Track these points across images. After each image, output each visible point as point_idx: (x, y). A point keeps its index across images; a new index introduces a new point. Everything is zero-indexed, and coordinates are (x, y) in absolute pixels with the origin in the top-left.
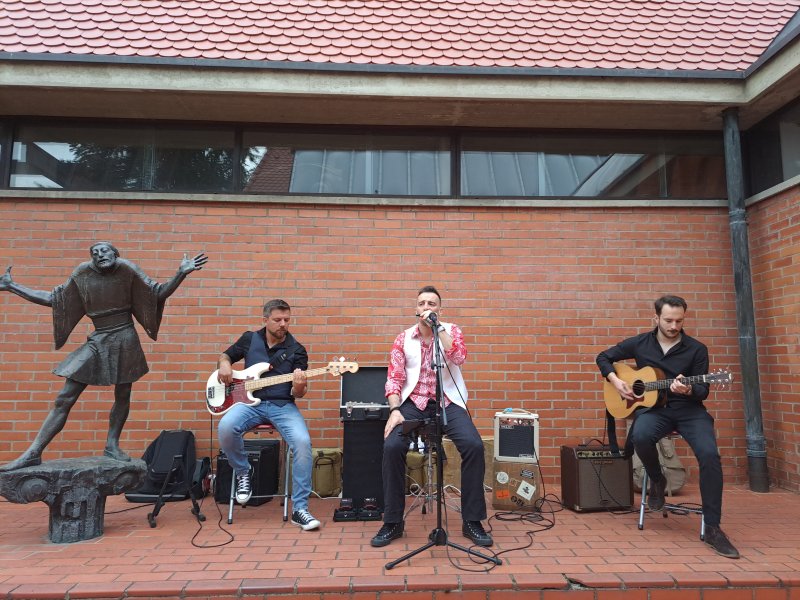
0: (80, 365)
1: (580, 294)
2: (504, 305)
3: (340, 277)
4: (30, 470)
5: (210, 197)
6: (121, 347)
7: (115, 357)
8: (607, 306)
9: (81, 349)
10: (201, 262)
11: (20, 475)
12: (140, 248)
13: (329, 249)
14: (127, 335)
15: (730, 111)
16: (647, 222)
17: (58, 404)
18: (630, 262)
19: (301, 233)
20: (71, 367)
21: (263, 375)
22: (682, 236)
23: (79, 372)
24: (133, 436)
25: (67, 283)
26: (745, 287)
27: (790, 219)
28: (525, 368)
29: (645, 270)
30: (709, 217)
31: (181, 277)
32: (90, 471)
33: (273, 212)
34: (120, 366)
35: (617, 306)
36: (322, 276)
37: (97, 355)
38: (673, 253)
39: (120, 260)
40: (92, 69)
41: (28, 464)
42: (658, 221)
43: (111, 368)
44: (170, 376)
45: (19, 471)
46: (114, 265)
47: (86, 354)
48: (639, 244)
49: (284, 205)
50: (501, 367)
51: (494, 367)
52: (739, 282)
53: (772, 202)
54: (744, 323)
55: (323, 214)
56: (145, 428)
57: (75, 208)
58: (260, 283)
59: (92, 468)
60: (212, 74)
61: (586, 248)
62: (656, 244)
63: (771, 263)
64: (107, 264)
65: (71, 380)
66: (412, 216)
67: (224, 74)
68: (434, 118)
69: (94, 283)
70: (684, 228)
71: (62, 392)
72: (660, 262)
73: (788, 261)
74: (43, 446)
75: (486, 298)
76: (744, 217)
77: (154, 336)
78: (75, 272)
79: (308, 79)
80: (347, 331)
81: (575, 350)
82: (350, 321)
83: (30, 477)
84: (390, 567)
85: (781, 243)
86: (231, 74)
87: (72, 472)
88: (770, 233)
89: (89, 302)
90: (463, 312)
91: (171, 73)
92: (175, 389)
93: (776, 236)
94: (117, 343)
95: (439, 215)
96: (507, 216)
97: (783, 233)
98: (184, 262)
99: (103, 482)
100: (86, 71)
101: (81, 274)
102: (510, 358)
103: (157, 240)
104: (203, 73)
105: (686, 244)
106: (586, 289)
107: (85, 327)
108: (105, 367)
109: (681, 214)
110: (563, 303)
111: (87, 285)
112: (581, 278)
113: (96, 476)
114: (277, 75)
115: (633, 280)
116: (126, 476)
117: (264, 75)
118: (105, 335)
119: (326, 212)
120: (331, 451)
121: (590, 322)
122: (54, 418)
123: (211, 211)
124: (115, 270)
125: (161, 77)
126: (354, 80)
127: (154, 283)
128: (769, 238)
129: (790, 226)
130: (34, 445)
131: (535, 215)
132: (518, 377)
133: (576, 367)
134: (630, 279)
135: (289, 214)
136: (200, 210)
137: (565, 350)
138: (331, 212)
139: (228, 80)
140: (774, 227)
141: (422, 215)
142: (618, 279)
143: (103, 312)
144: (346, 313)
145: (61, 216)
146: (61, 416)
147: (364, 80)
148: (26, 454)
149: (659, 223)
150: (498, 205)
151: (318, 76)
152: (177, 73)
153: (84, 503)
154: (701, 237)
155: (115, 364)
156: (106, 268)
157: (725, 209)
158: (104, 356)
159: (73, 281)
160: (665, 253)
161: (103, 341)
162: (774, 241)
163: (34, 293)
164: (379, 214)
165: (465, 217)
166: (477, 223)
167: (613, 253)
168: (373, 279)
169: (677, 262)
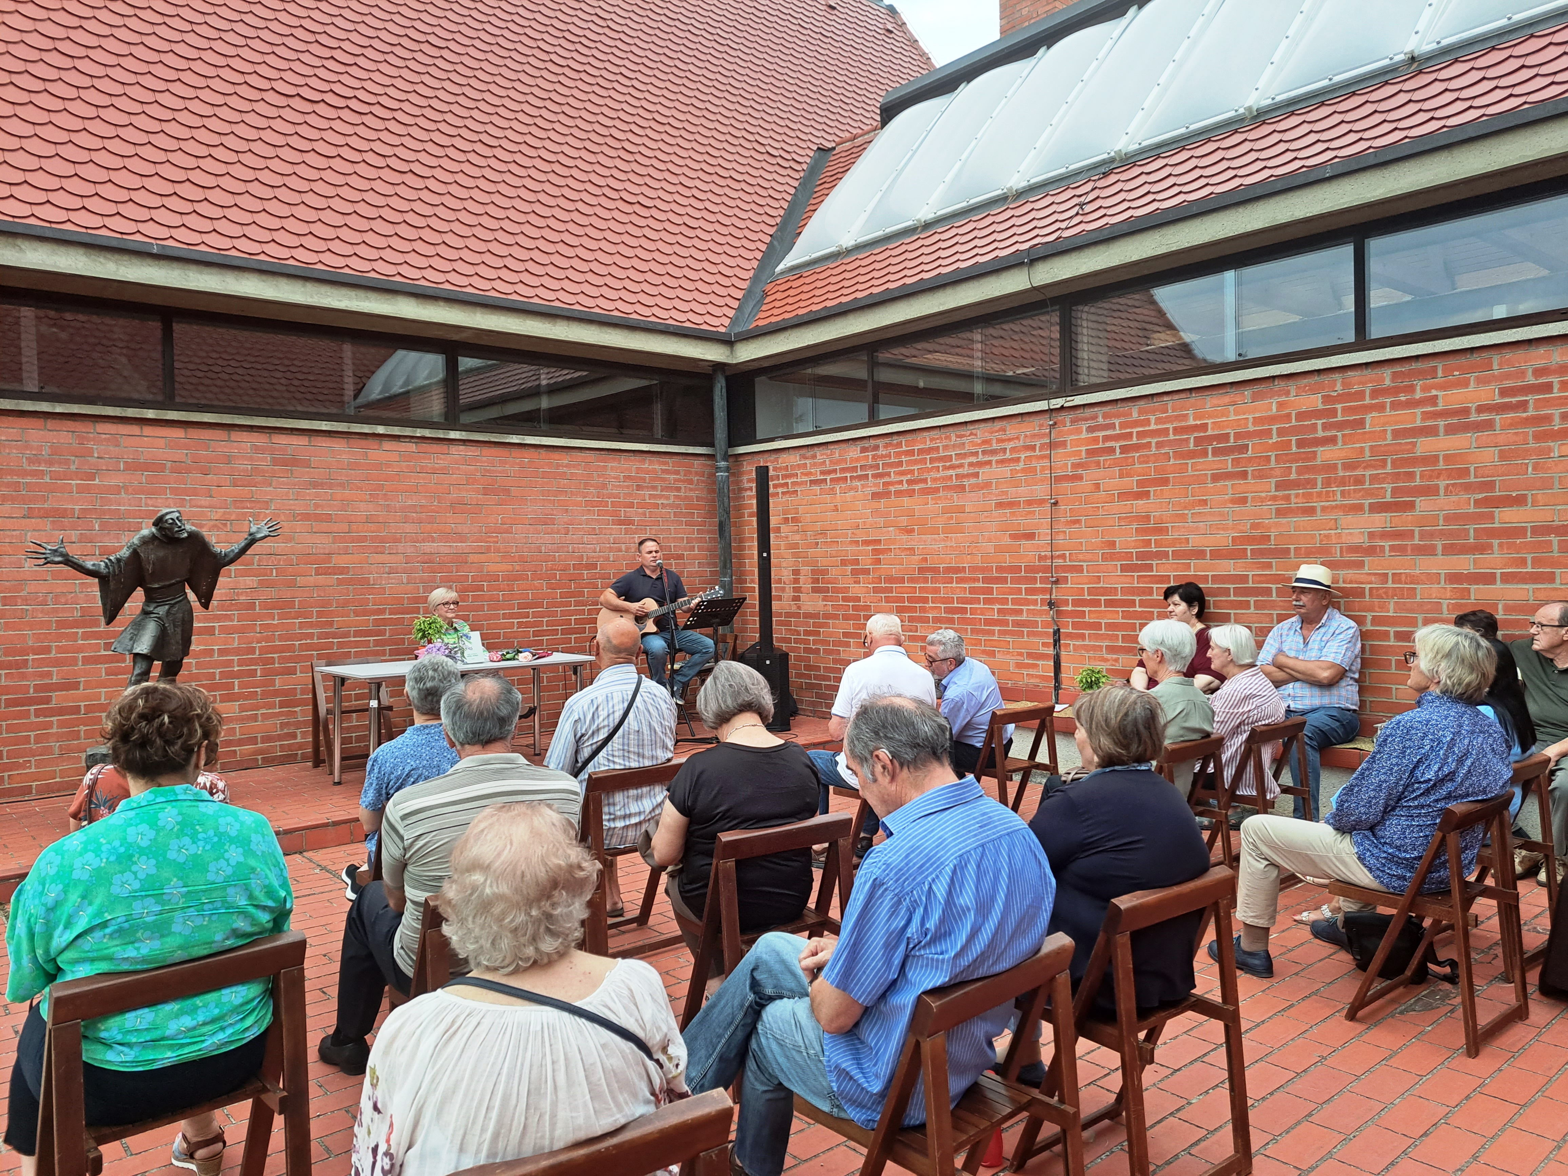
1: (586, 539)
2: (514, 550)
3: (328, 518)
8: (611, 549)
13: (315, 485)
15: (719, 366)
16: (646, 466)
18: (631, 505)
19: (275, 462)
22: (675, 480)
25: (125, 553)
26: (727, 534)
28: (535, 615)
29: (644, 514)
30: (697, 462)
31: (250, 544)
33: (236, 435)
36: (306, 517)
38: (668, 498)
48: (639, 488)
49: (251, 428)
50: (512, 616)
51: (505, 616)
52: (722, 527)
53: (749, 457)
54: (725, 566)
55: (303, 441)
61: (592, 490)
62: (654, 488)
66: (412, 448)
70: (677, 473)
72: (656, 506)
75: (496, 542)
76: (728, 469)
77: (206, 606)
78: (136, 540)
80: (340, 582)
81: (582, 594)
82: (343, 570)
89: (153, 572)
96: (515, 451)
101: (143, 543)
102: (520, 606)
105: (678, 489)
106: (592, 532)
109: (676, 459)
110: (571, 548)
111: (151, 556)
112: (588, 522)
118: (168, 607)
119: (307, 438)
123: (148, 430)
124: (192, 540)
127: (221, 549)
128: (746, 490)
132: (528, 625)
134: (631, 523)
135: (260, 439)
137: (572, 595)
138: (313, 439)
141: (425, 446)
142: (621, 523)
143: (167, 583)
144: (338, 561)
149: (655, 467)
154: (691, 482)
155: (179, 637)
157: (712, 457)
158: (170, 630)
159: (135, 553)
160: (660, 497)
161: (167, 614)
163: (87, 564)
164: (372, 443)
165: (472, 452)
166: (484, 459)
167: (617, 496)
168: (369, 520)
169: (670, 506)
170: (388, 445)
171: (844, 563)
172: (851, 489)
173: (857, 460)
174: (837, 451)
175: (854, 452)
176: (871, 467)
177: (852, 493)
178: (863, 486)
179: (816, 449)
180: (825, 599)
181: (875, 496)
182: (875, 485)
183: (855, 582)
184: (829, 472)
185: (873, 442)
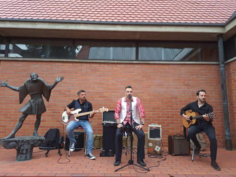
0: (27, 109)
1: (174, 90)
2: (151, 93)
3: (102, 84)
4: (11, 139)
5: (65, 60)
6: (38, 104)
7: (37, 107)
8: (183, 93)
9: (26, 104)
10: (62, 79)
11: (9, 141)
12: (45, 75)
13: (99, 76)
14: (40, 100)
15: (220, 35)
16: (195, 68)
17: (20, 120)
18: (190, 80)
19: (91, 70)
20: (24, 110)
21: (79, 112)
23: (26, 111)
24: (42, 130)
25: (23, 85)
26: (224, 88)
28: (158, 112)
29: (194, 83)
31: (56, 83)
32: (29, 140)
33: (83, 65)
34: (38, 109)
35: (186, 93)
36: (98, 83)
37: (31, 106)
38: (202, 78)
39: (39, 78)
40: (32, 23)
41: (11, 138)
42: (198, 68)
43: (35, 110)
44: (52, 112)
45: (8, 140)
46: (37, 80)
47: (28, 105)
48: (192, 75)
49: (87, 63)
50: (150, 111)
51: (148, 111)
52: (223, 86)
53: (233, 62)
54: (224, 99)
55: (98, 65)
56: (45, 128)
57: (26, 63)
58: (79, 85)
59: (29, 139)
60: (66, 24)
62: (197, 75)
63: (233, 81)
64: (35, 79)
65: (24, 113)
66: (124, 66)
67: (70, 24)
68: (131, 37)
69: (31, 85)
71: (21, 117)
74: (15, 133)
75: (146, 90)
76: (224, 67)
77: (48, 101)
78: (25, 82)
79: (94, 26)
80: (104, 100)
81: (173, 106)
82: (106, 97)
83: (11, 141)
84: (116, 171)
86: (72, 24)
87: (24, 140)
88: (232, 72)
89: (29, 90)
90: (139, 94)
91: (55, 24)
92: (54, 116)
94: (37, 103)
95: (132, 66)
98: (57, 79)
99: (33, 143)
100: (30, 24)
101: (27, 82)
102: (153, 109)
103: (50, 73)
104: (64, 24)
107: (28, 97)
108: (34, 109)
109: (205, 66)
110: (169, 93)
111: (29, 85)
113: (30, 141)
114: (85, 25)
115: (190, 86)
116: (39, 142)
117: (81, 25)
118: (34, 100)
119: (99, 65)
120: (99, 135)
121: (177, 98)
122: (19, 124)
123: (65, 64)
124: (37, 81)
125: (51, 25)
126: (108, 26)
127: (48, 85)
130: (13, 132)
131: (161, 66)
132: (155, 114)
133: (173, 112)
135: (88, 65)
136: (62, 64)
137: (170, 106)
138: (100, 65)
139: (71, 26)
140: (233, 70)
141: (127, 66)
142: (186, 85)
143: (33, 93)
144: (104, 94)
145: (22, 65)
146: (21, 123)
147: (110, 26)
148: (10, 135)
150: (150, 63)
151: (97, 25)
152: (56, 24)
153: (27, 149)
155: (37, 108)
156: (35, 80)
157: (219, 65)
158: (34, 106)
159: (25, 84)
161: (33, 102)
162: (233, 74)
163: (14, 88)
164: (114, 65)
166: (143, 68)
167: (184, 77)
168: (112, 84)
169: (204, 80)
170: (118, 66)
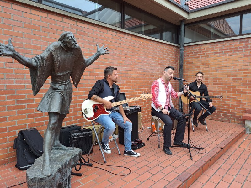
1: (153, 68)
2: (138, 70)
6: (70, 93)
7: (68, 98)
8: (157, 71)
13: (89, 43)
18: (162, 59)
19: (77, 33)
20: (58, 107)
22: (170, 53)
27: (193, 52)
37: (63, 98)
44: (18, 102)
47: (60, 98)
48: (163, 54)
49: (70, 18)
51: (135, 90)
53: (188, 47)
62: (166, 54)
66: (115, 34)
69: (63, 56)
70: (170, 50)
72: (166, 59)
73: (191, 63)
75: (134, 68)
77: (76, 86)
78: (51, 47)
80: (96, 78)
82: (97, 74)
85: (190, 58)
89: (59, 67)
93: (188, 56)
94: (68, 90)
95: (123, 35)
96: (139, 39)
97: (191, 55)
101: (56, 49)
102: (139, 87)
105: (170, 55)
106: (154, 66)
110: (149, 70)
111: (59, 56)
112: (153, 63)
118: (64, 86)
128: (186, 56)
129: (193, 54)
138: (89, 26)
141: (118, 34)
142: (159, 64)
143: (65, 73)
144: (96, 71)
149: (166, 48)
154: (172, 53)
155: (68, 102)
158: (66, 98)
160: (167, 57)
161: (64, 90)
165: (129, 37)
166: (132, 41)
167: (159, 56)
168: (104, 58)
169: (169, 60)
170: (110, 32)
171: (229, 76)
172: (234, 54)
173: (238, 45)
174: (228, 44)
175: (237, 43)
176: (244, 47)
177: (235, 56)
178: (240, 53)
179: (218, 43)
180: (219, 87)
181: (245, 56)
182: (246, 53)
183: (234, 82)
184: (224, 50)
185: (246, 40)
